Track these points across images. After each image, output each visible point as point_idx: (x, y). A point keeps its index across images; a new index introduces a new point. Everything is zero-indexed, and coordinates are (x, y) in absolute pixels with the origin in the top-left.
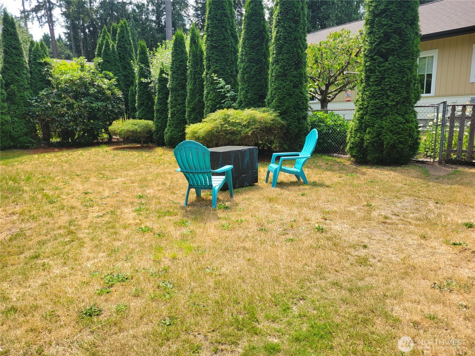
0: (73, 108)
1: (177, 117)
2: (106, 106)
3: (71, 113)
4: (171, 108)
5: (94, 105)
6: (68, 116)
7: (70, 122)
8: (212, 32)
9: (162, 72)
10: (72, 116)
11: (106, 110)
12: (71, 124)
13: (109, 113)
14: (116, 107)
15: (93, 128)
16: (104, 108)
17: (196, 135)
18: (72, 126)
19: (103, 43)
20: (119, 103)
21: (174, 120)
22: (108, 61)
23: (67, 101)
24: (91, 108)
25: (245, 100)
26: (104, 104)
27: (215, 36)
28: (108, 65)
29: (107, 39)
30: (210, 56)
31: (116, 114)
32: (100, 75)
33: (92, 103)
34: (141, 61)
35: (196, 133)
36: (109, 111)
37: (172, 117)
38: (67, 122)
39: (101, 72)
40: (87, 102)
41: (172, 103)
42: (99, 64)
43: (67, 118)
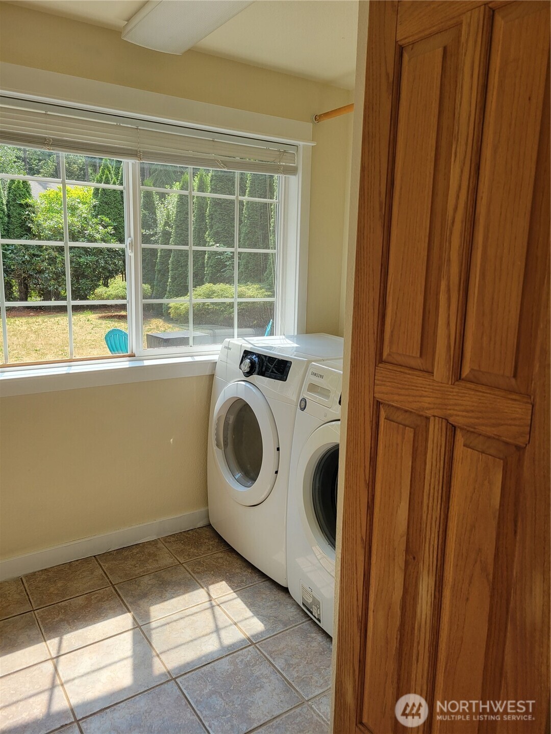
0: (55, 263)
1: (177, 282)
2: (97, 261)
3: (52, 269)
4: (172, 270)
5: (82, 260)
6: (48, 273)
7: (50, 280)
8: (216, 186)
9: (166, 224)
10: (54, 273)
11: (97, 267)
12: (52, 282)
13: (100, 270)
14: (110, 263)
15: (80, 288)
16: (94, 264)
17: (178, 311)
18: (53, 285)
19: (102, 179)
20: (114, 258)
21: (174, 286)
22: (106, 203)
23: (48, 254)
24: (79, 263)
25: (245, 271)
26: (96, 258)
27: (218, 190)
28: (106, 207)
29: (107, 174)
30: (212, 214)
31: (109, 271)
32: (95, 220)
33: (80, 257)
34: (145, 206)
35: (178, 309)
36: (100, 268)
37: (173, 282)
38: (47, 280)
39: (96, 216)
40: (74, 256)
41: (173, 265)
42: (95, 206)
43: (46, 276)
